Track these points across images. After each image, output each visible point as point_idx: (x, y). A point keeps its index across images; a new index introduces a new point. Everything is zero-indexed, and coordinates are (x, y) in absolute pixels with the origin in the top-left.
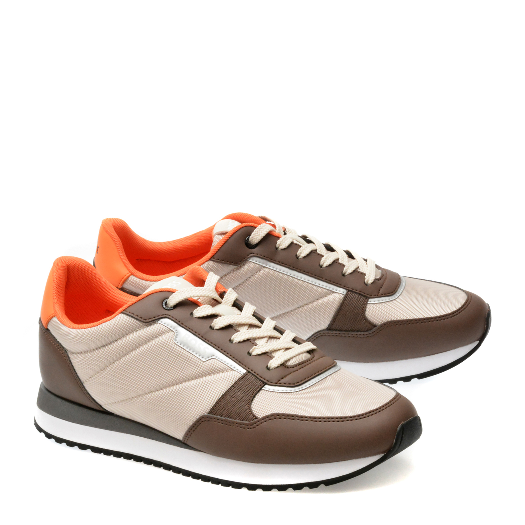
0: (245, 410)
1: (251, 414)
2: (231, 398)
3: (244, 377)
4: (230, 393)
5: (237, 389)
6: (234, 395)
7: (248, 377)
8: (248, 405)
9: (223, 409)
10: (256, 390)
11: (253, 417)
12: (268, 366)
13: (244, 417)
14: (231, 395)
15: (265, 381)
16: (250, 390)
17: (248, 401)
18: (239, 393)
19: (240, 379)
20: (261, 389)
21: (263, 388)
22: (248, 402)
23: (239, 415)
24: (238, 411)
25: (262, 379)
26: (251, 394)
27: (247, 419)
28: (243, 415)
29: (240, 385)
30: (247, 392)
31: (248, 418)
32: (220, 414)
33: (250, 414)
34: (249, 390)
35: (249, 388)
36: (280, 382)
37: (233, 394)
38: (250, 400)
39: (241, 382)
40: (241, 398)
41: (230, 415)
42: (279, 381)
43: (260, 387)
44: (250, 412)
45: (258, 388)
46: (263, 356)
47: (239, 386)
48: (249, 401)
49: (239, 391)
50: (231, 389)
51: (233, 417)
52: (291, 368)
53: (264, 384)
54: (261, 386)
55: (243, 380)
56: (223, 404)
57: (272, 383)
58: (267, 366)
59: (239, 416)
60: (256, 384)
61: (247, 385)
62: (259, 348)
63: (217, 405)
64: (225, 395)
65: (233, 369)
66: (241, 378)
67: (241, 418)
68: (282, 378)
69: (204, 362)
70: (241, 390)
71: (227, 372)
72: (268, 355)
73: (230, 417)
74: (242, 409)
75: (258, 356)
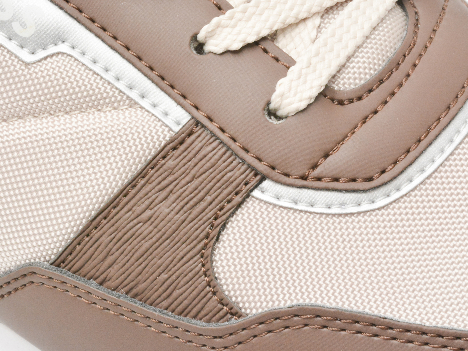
0: (190, 275)
1: (214, 293)
2: (135, 221)
3: (181, 143)
4: (133, 202)
5: (158, 187)
6: (148, 213)
7: (197, 145)
8: (202, 257)
9: (105, 257)
10: (229, 202)
11: (220, 306)
12: (272, 106)
13: (186, 302)
14: (138, 209)
15: (261, 167)
16: (208, 199)
17: (201, 240)
18: (164, 208)
19: (167, 149)
20: (248, 196)
21: (256, 193)
22: (199, 246)
23: (169, 291)
24: (164, 276)
25: (249, 158)
26: (210, 214)
27: (199, 312)
28: (184, 295)
29: (169, 175)
30: (195, 205)
31: (202, 308)
32: (97, 274)
33: (210, 294)
34: (202, 199)
35: (203, 192)
36: (317, 172)
37: (143, 206)
38: (207, 237)
39: (171, 163)
40: (174, 227)
41: (136, 285)
42: (315, 167)
43: (245, 189)
44: (209, 284)
45: (237, 194)
46: (248, 55)
47: (164, 179)
48: (206, 241)
49: (165, 198)
50: (134, 186)
51: (147, 294)
52: (351, 101)
53: (258, 177)
54: (246, 184)
55: (177, 152)
56: (105, 239)
57: (287, 175)
58: (269, 103)
59: (169, 296)
60: (229, 174)
61: (194, 178)
62: (234, 26)
63: (87, 239)
64: (115, 207)
65: (136, 103)
66: (172, 145)
67: (176, 303)
68: (326, 156)
69: (27, 64)
70: (172, 197)
71: (115, 108)
72: (265, 51)
73: (135, 291)
74: (178, 272)
75: (229, 58)
